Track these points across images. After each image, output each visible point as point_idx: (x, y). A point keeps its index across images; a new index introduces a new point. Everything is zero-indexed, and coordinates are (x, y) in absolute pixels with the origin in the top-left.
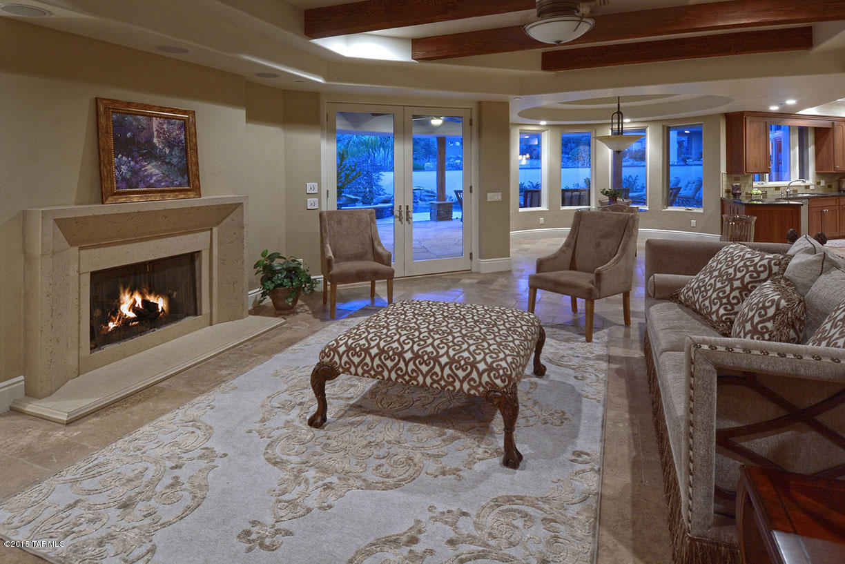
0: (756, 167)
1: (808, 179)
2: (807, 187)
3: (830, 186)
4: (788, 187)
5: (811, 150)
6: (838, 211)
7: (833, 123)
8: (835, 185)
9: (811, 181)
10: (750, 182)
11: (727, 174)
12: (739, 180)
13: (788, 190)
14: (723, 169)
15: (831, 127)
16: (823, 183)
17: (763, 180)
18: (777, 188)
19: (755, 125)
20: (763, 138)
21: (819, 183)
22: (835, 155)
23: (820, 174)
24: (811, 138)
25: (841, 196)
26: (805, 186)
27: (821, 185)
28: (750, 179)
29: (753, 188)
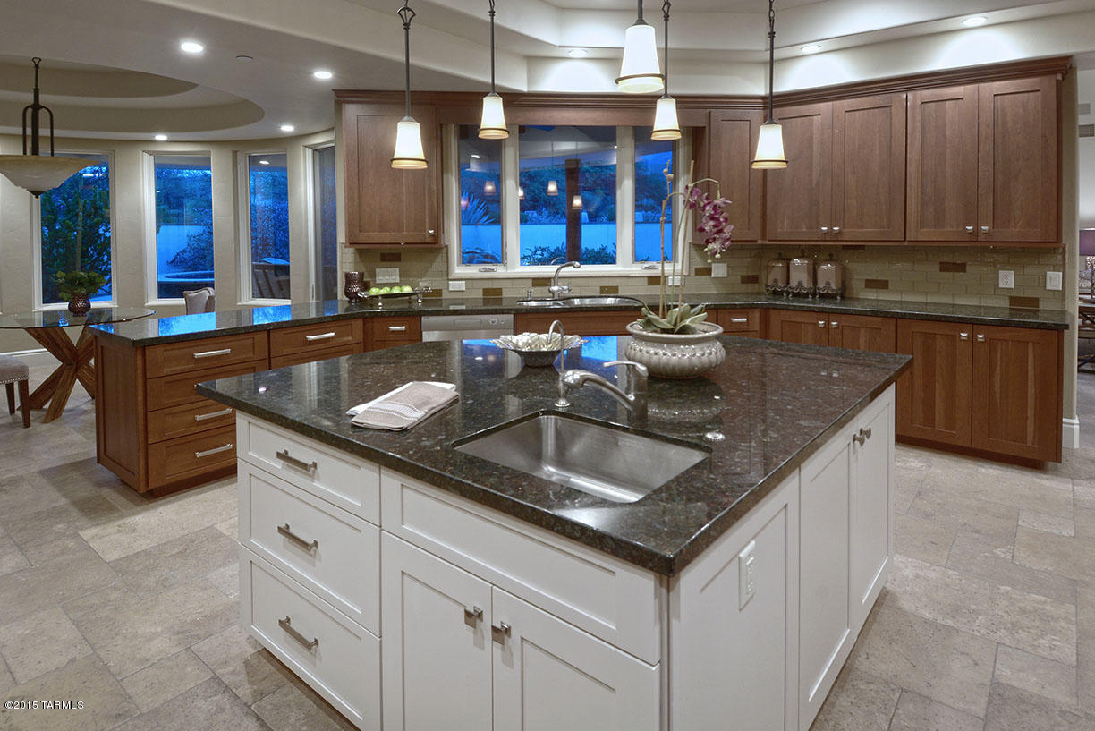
0: (384, 230)
7: (710, 114)
10: (439, 265)
13: (556, 288)
18: (542, 282)
19: (381, 125)
21: (704, 271)
26: (649, 278)
27: (713, 276)
28: (440, 257)
29: (449, 280)
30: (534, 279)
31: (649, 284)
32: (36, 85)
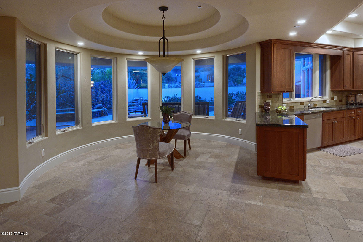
0: (281, 86)
1: (325, 95)
2: (324, 102)
3: (341, 101)
4: (309, 102)
5: (328, 73)
6: (345, 122)
7: (343, 52)
8: (344, 100)
9: (327, 97)
10: (280, 99)
11: (261, 93)
12: (271, 98)
13: (309, 105)
14: (258, 89)
15: (341, 55)
16: (336, 98)
17: (291, 97)
18: (302, 103)
19: (281, 51)
20: (288, 63)
21: (333, 99)
22: (345, 77)
23: (334, 91)
24: (328, 64)
25: (348, 109)
26: (323, 101)
27: (335, 100)
28: (280, 96)
29: (282, 103)
30: (301, 103)
31: (323, 103)
32: (164, 29)
